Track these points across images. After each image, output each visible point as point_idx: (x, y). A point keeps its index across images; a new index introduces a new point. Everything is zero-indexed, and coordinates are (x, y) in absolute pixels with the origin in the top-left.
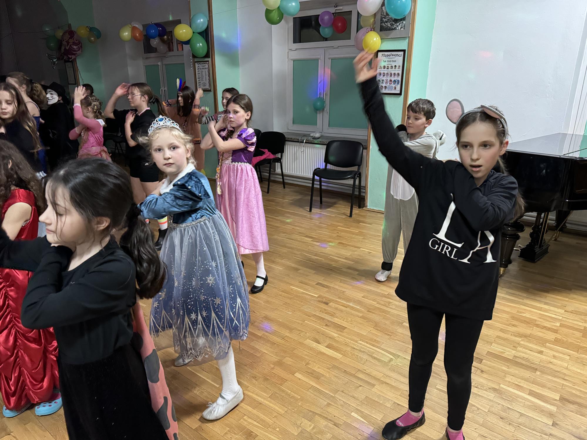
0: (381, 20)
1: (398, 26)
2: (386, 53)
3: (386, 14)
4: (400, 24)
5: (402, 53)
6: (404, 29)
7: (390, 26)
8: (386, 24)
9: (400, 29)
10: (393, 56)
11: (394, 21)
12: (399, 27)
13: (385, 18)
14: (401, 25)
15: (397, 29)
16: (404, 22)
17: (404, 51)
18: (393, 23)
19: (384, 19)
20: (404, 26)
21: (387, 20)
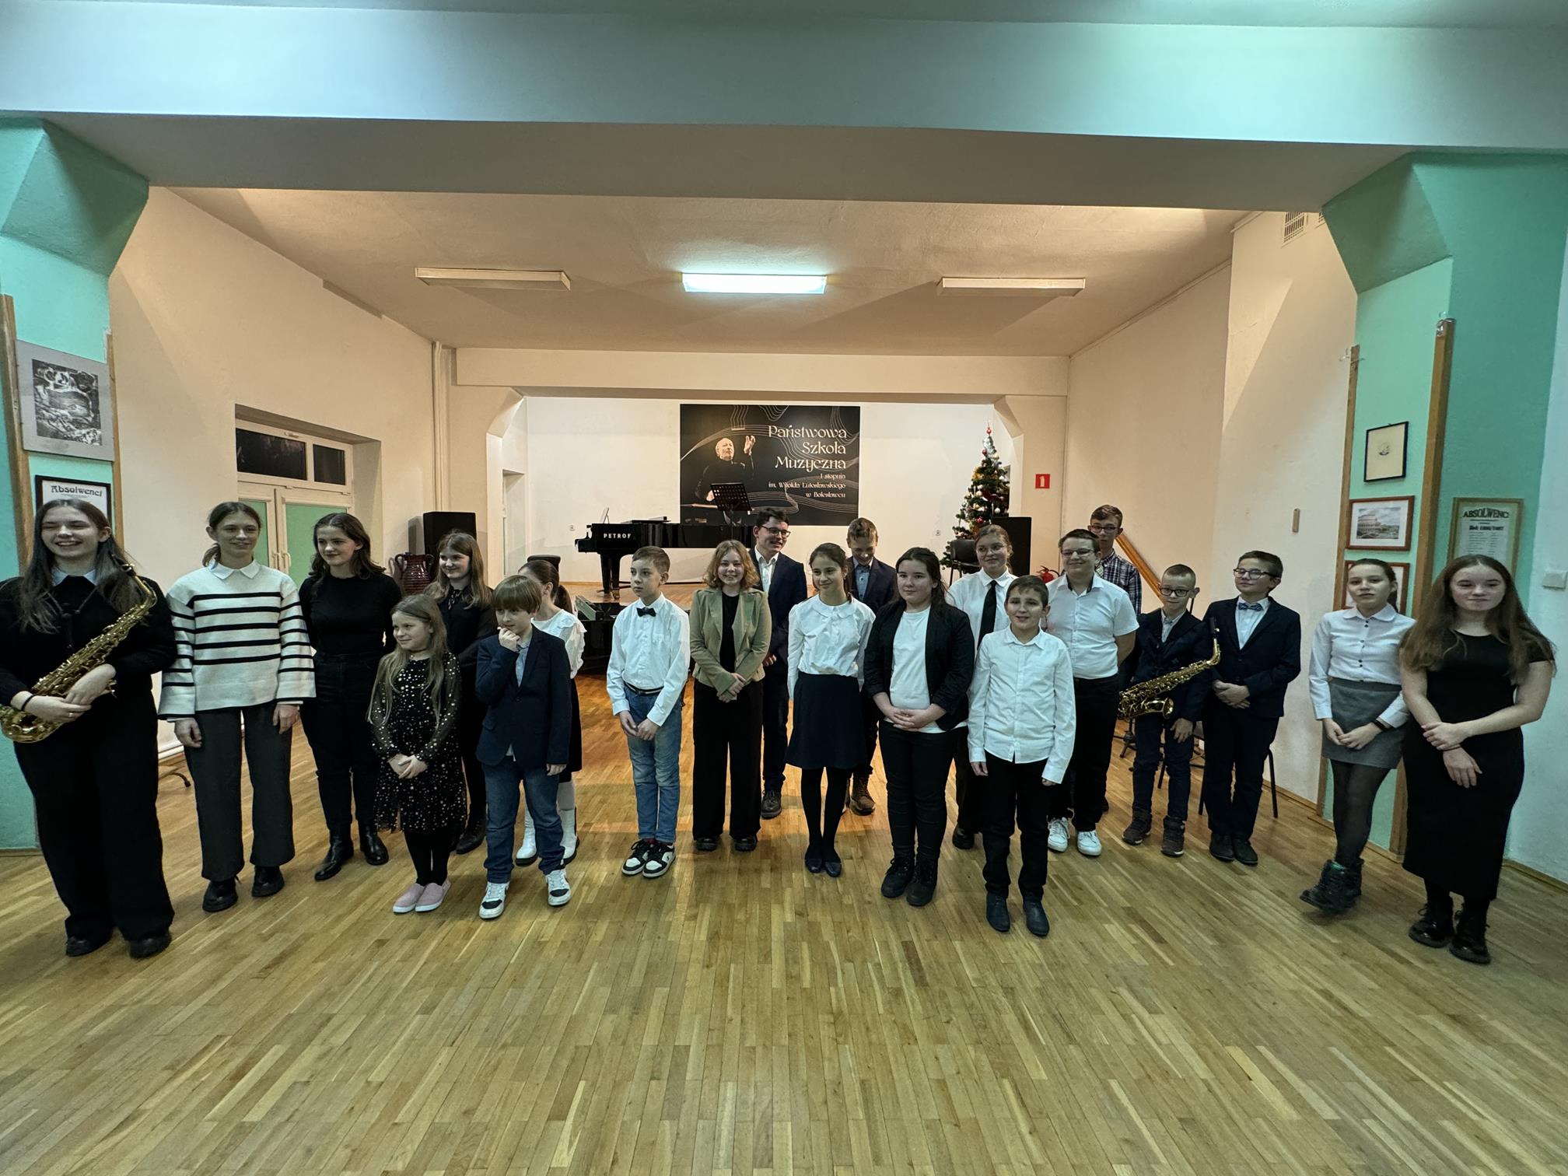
0: (37, 413)
1: (84, 435)
2: (64, 485)
3: (50, 403)
4: (88, 433)
5: (104, 490)
6: (101, 444)
7: (63, 430)
8: (54, 424)
9: (89, 442)
10: (81, 492)
11: (72, 423)
12: (89, 439)
13: (47, 411)
14: (91, 434)
15: (84, 440)
16: (99, 432)
17: (107, 486)
18: (72, 427)
19: (44, 412)
20: (100, 439)
21: (54, 417)
